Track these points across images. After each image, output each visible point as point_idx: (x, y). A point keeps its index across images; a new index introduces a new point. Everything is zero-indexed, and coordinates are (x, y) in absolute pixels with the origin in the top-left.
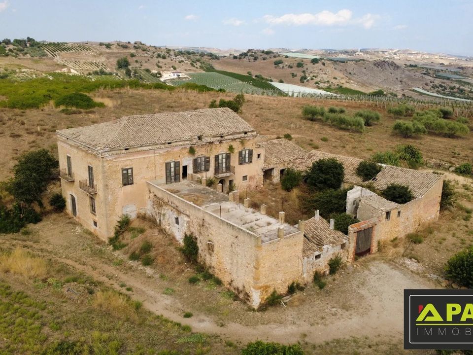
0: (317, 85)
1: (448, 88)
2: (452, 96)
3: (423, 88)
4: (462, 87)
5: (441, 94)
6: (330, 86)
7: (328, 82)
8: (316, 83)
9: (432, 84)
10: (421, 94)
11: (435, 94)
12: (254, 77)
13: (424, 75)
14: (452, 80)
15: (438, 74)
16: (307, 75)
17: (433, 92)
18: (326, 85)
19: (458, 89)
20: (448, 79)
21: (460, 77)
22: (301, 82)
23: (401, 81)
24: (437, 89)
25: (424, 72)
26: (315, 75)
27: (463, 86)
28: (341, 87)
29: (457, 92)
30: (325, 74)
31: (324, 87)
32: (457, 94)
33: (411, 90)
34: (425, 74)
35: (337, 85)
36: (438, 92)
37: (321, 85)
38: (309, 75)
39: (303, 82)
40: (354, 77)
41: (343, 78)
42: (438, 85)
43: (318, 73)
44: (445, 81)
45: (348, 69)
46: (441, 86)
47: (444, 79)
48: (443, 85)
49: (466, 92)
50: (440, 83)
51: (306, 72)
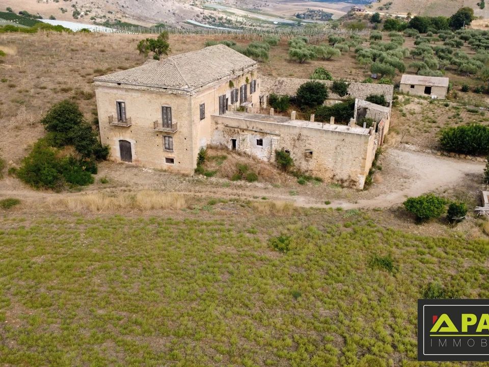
0: (94, 20)
1: (217, 18)
2: (222, 27)
3: (196, 20)
4: (228, 18)
5: (213, 25)
6: (108, 21)
7: (104, 17)
8: (92, 19)
9: (202, 15)
10: (195, 26)
11: (207, 26)
12: (18, 14)
13: (193, 7)
14: (219, 11)
15: (204, 5)
16: (79, 10)
17: (205, 24)
18: (104, 20)
19: (226, 19)
20: (215, 10)
21: (226, 8)
22: (74, 18)
23: (174, 14)
24: (207, 20)
25: (192, 3)
26: (87, 9)
27: (230, 16)
28: (120, 21)
29: (225, 23)
30: (98, 8)
31: (102, 23)
32: (226, 25)
33: (185, 22)
34: (192, 5)
35: (115, 20)
36: (209, 23)
37: (98, 20)
38: (81, 9)
39: (77, 18)
40: (127, 10)
41: (118, 12)
42: (208, 16)
43: (90, 7)
44: (213, 12)
45: (119, 2)
46: (210, 17)
47: (211, 10)
48: (212, 16)
49: (233, 22)
50: (210, 15)
51: (76, 6)
